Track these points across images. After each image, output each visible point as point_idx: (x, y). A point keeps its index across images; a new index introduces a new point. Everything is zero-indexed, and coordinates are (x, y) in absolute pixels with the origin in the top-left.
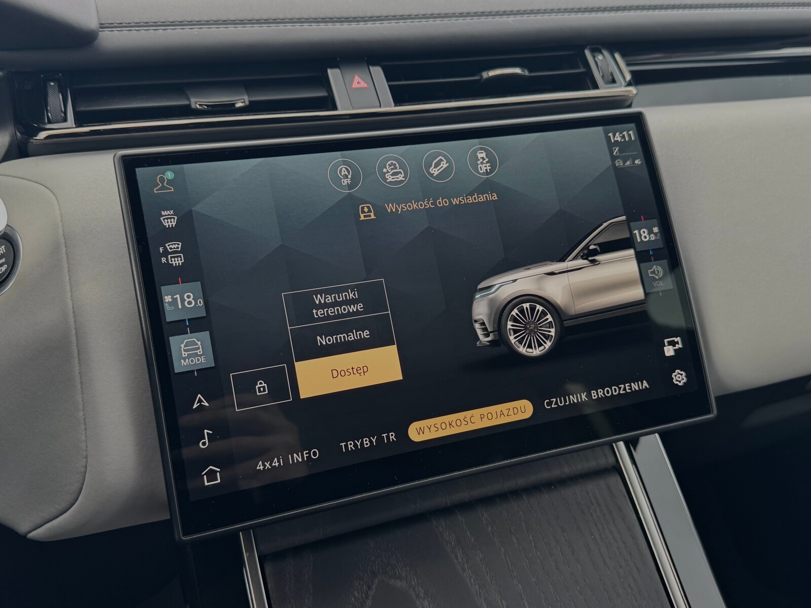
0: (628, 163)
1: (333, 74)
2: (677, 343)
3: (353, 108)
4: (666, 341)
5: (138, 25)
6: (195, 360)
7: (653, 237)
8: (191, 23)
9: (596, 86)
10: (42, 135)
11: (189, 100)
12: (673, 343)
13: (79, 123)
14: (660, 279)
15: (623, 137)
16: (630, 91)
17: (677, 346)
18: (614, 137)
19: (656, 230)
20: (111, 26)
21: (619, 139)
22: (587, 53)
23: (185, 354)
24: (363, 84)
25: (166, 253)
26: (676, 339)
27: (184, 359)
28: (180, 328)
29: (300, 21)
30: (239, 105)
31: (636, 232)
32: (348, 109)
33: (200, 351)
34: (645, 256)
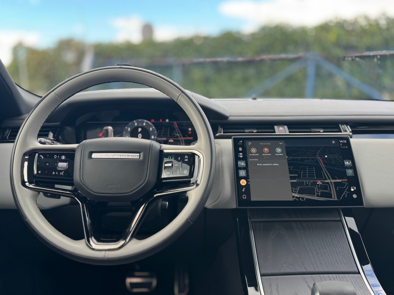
0: (344, 147)
1: (276, 127)
2: (355, 188)
3: (279, 133)
4: (352, 187)
5: (236, 116)
6: (243, 175)
7: (349, 164)
8: (246, 116)
9: (341, 132)
11: (244, 130)
12: (353, 188)
13: (223, 133)
14: (351, 173)
15: (343, 141)
16: (350, 134)
17: (355, 189)
18: (341, 141)
19: (350, 162)
20: (231, 116)
21: (342, 142)
22: (340, 125)
23: (241, 173)
24: (282, 129)
25: (239, 155)
26: (354, 187)
27: (241, 174)
28: (241, 169)
29: (269, 116)
30: (254, 132)
31: (345, 162)
32: (278, 133)
33: (244, 173)
34: (348, 168)
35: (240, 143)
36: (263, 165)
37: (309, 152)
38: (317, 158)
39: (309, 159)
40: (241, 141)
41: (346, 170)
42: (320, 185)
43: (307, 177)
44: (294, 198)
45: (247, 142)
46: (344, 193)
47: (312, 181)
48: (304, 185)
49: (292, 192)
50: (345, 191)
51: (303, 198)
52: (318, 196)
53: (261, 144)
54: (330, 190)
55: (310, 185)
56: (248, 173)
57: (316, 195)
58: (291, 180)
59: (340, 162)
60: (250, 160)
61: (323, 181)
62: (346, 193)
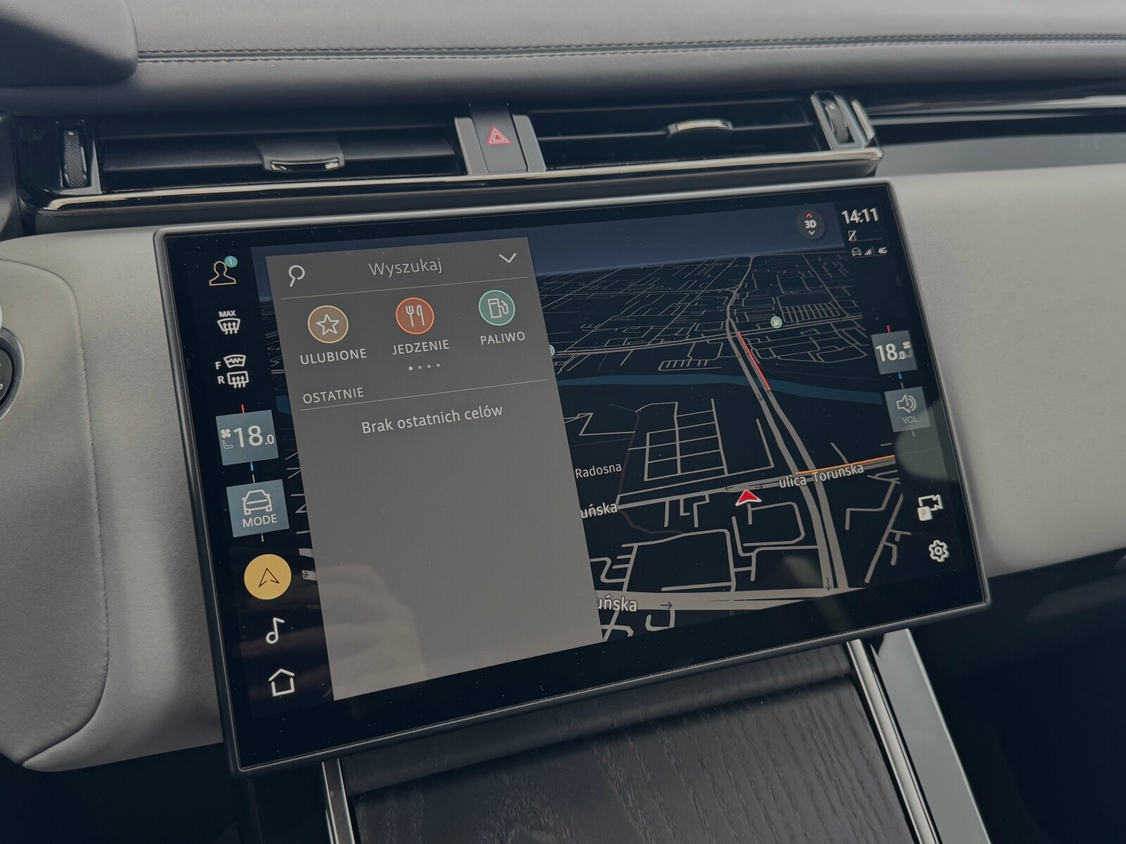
0: (869, 252)
1: (463, 125)
2: (936, 502)
3: (490, 173)
4: (920, 499)
5: (192, 54)
6: (262, 520)
7: (903, 356)
8: (265, 53)
9: (825, 147)
10: (56, 204)
11: (261, 157)
12: (930, 503)
13: (108, 187)
14: (913, 413)
15: (863, 216)
16: (873, 154)
17: (936, 508)
18: (850, 216)
19: (907, 345)
20: (155, 55)
21: (857, 219)
22: (815, 101)
23: (247, 512)
24: (504, 140)
25: (224, 370)
26: (934, 498)
27: (247, 518)
28: (242, 474)
29: (417, 51)
30: (329, 166)
31: (880, 347)
32: (483, 173)
33: (270, 506)
34: (893, 382)
35: (222, 279)
36: (402, 424)
37: (678, 305)
38: (726, 341)
39: (680, 352)
40: (231, 262)
41: (887, 394)
42: (750, 509)
43: (679, 473)
44: (612, 626)
45: (271, 261)
46: (883, 542)
47: (706, 493)
48: (666, 525)
49: (599, 585)
50: (889, 530)
51: (660, 616)
52: (744, 583)
53: (376, 269)
54: (810, 538)
55: (696, 525)
56: (302, 501)
57: (733, 583)
58: (584, 506)
59: (854, 352)
60: (309, 398)
61: (768, 483)
62: (891, 538)
